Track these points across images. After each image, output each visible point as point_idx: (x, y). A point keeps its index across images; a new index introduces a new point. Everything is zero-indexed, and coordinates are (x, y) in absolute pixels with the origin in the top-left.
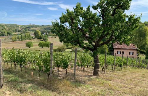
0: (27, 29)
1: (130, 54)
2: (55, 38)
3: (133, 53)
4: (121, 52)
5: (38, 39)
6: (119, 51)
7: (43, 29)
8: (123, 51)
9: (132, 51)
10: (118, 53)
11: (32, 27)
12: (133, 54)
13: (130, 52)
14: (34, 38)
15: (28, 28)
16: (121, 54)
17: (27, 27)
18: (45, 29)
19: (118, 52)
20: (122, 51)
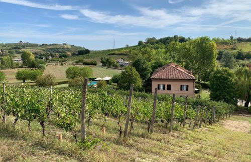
0: (14, 51)
1: (181, 90)
2: (62, 65)
3: (187, 86)
4: (164, 86)
5: (29, 67)
6: (161, 83)
7: (44, 50)
8: (169, 83)
9: (185, 84)
10: (159, 89)
11: (24, 47)
12: (187, 90)
13: (181, 86)
14: (20, 65)
15: (15, 48)
16: (164, 89)
17: (14, 46)
18: (48, 50)
19: (159, 86)
20: (167, 83)
